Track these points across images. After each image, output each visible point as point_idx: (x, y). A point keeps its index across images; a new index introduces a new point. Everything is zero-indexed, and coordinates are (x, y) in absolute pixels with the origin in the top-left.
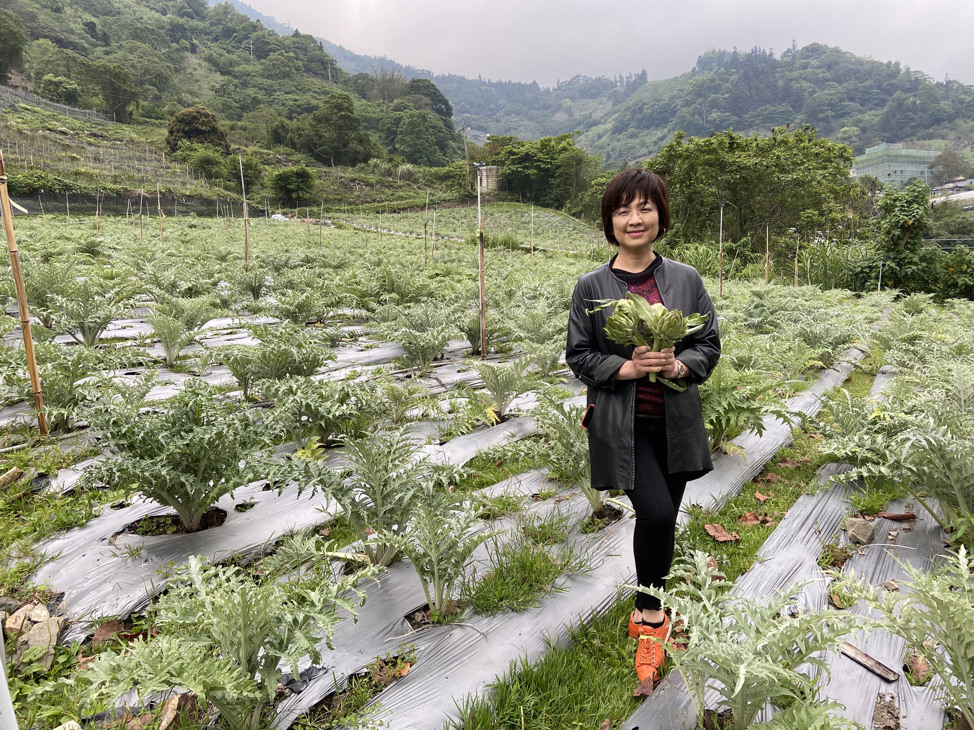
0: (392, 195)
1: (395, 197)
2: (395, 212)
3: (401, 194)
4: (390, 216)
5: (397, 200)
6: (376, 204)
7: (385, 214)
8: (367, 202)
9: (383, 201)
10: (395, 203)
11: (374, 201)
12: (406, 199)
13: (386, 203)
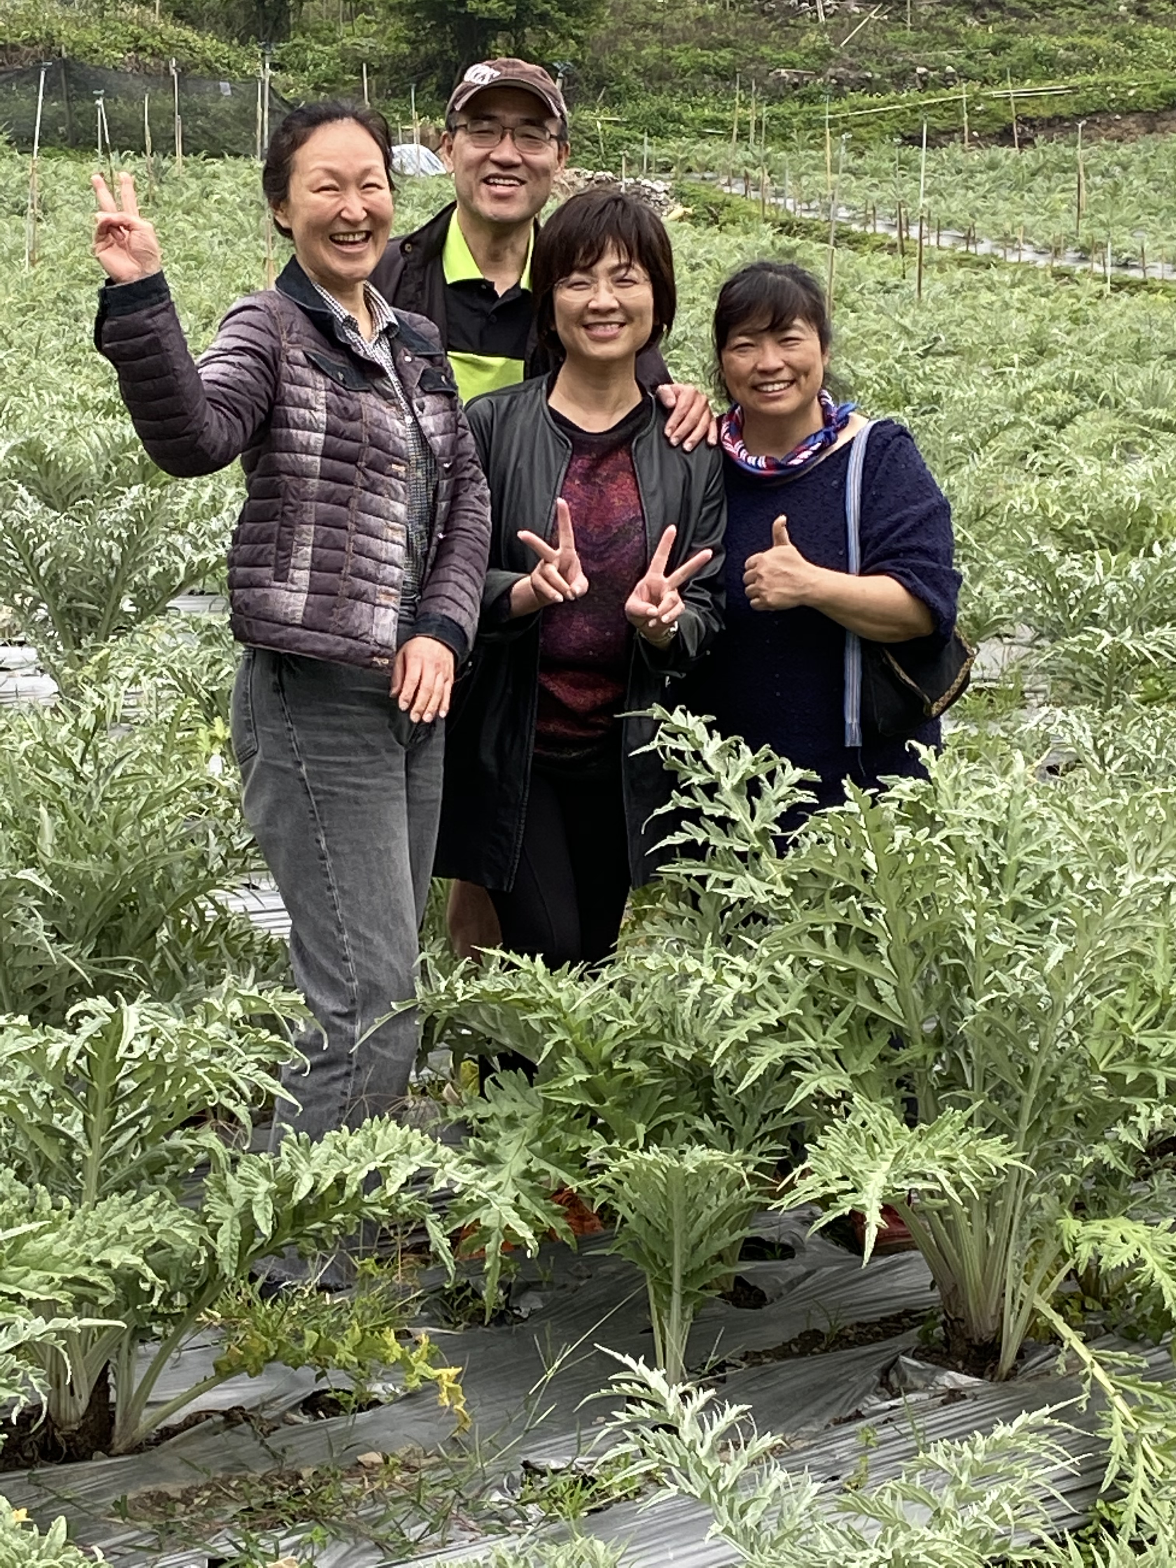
0: (996, 49)
1: (1010, 58)
2: (1005, 137)
3: (1044, 42)
4: (977, 157)
5: (1019, 74)
6: (910, 96)
7: (954, 151)
8: (868, 85)
9: (946, 81)
10: (1009, 89)
11: (900, 79)
12: (1069, 68)
13: (962, 91)
